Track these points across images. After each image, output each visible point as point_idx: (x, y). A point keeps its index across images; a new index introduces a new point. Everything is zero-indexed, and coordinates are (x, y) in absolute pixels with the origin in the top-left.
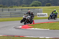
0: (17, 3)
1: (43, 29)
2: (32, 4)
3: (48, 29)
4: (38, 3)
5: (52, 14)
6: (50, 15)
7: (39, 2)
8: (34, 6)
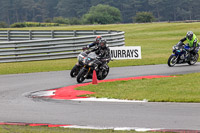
0: (37, 12)
1: (126, 101)
2: (88, 15)
3: (144, 101)
4: (109, 11)
5: (181, 46)
6: (174, 51)
7: (113, 9)
8: (96, 21)
